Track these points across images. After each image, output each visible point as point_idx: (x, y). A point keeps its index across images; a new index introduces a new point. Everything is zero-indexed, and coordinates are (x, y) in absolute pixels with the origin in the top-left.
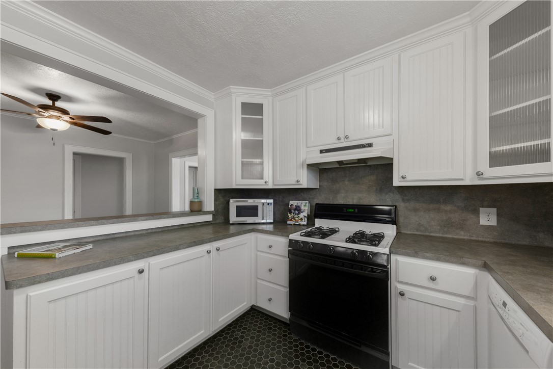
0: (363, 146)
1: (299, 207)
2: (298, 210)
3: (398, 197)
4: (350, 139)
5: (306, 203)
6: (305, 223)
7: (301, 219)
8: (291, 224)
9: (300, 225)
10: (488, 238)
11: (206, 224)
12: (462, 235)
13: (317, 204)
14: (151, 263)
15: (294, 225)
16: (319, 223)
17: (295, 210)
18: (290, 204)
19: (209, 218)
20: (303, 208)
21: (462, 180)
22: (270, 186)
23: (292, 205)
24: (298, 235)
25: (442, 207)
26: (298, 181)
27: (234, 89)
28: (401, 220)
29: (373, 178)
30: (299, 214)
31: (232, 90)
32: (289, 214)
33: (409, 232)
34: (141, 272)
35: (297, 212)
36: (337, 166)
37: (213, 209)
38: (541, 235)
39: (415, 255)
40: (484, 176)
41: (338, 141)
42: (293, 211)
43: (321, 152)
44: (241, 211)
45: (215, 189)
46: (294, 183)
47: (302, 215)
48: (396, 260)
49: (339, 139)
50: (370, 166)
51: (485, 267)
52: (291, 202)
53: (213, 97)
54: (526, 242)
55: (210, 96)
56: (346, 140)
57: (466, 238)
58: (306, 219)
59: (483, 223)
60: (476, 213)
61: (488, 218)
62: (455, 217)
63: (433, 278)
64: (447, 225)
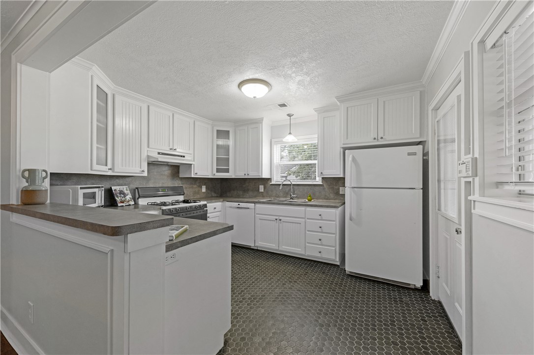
0: (181, 156)
3: (180, 182)
5: (127, 188)
6: (133, 203)
7: (129, 200)
8: (123, 206)
9: (130, 205)
10: (204, 196)
12: (199, 196)
15: (126, 206)
17: (120, 194)
18: (113, 190)
20: (126, 192)
21: (209, 176)
23: (115, 190)
26: (144, 171)
27: (95, 68)
30: (125, 197)
32: (116, 198)
38: (212, 193)
40: (215, 175)
42: (118, 195)
43: (159, 153)
47: (128, 198)
52: (114, 188)
54: (210, 196)
56: (174, 150)
58: (132, 200)
59: (203, 191)
60: (201, 187)
61: (204, 189)
62: (197, 190)
63: (215, 208)
64: (195, 193)
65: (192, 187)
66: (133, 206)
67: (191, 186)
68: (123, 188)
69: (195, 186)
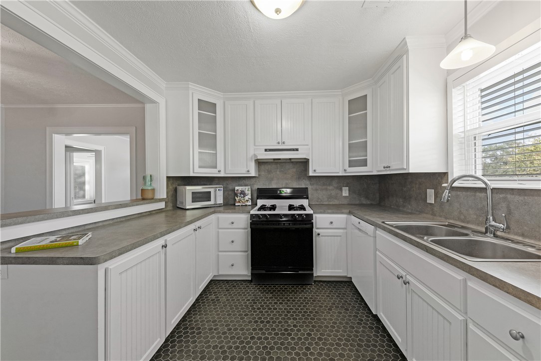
0: (293, 150)
1: (243, 191)
2: (243, 193)
3: (308, 182)
4: (286, 144)
5: (249, 188)
6: (250, 204)
7: (247, 201)
8: (239, 206)
9: (246, 205)
10: (345, 202)
11: (160, 211)
12: (336, 202)
13: (258, 188)
14: (168, 239)
15: (242, 205)
16: (260, 202)
17: (240, 194)
18: (236, 190)
19: (162, 205)
20: (246, 192)
21: (338, 173)
22: (222, 175)
23: (237, 190)
24: (255, 210)
25: (328, 188)
26: (248, 171)
27: (191, 85)
28: (310, 196)
29: (294, 170)
30: (244, 197)
31: (190, 86)
32: (236, 198)
33: (314, 203)
34: (165, 246)
35: (242, 196)
36: (272, 161)
37: (165, 197)
38: (362, 199)
39: (324, 213)
40: (347, 171)
41: (278, 145)
42: (239, 195)
43: (266, 150)
44: (196, 197)
45: (167, 177)
46: (245, 172)
47: (247, 198)
48: (316, 217)
49: (279, 143)
50: (292, 162)
51: (350, 213)
52: (237, 188)
53: (165, 86)
54: (358, 202)
55: (163, 84)
56: (283, 144)
57: (338, 203)
58: (250, 201)
59: (344, 195)
60: (341, 190)
61: (345, 192)
62: (333, 193)
63: (331, 223)
64: (330, 197)
65: (326, 189)
66: (250, 207)
67: (324, 187)
68: (245, 189)
69: (331, 188)
